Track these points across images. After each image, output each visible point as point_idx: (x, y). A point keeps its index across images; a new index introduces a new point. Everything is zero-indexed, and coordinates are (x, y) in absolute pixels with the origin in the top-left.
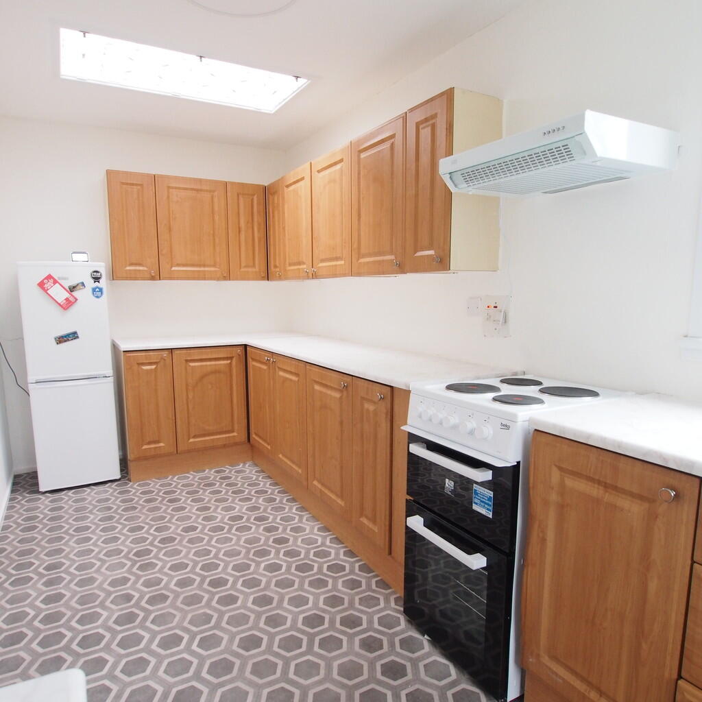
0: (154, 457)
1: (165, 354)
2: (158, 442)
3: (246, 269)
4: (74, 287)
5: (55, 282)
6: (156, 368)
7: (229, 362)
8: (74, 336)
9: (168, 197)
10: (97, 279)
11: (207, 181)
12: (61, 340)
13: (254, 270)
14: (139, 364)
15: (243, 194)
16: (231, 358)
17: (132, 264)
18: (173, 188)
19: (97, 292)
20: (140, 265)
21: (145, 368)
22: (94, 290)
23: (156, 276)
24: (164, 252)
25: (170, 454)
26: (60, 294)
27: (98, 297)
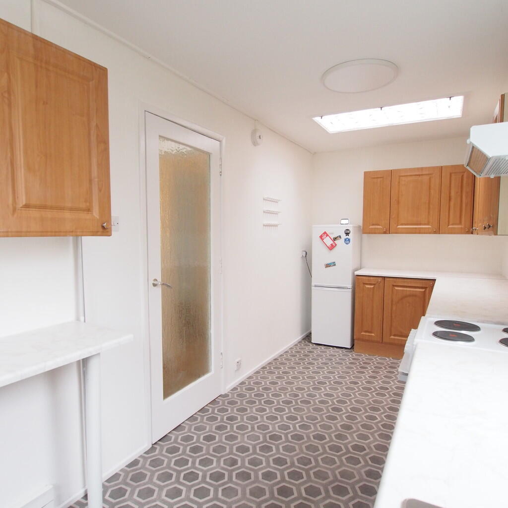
0: (368, 341)
1: (380, 280)
2: (371, 332)
3: (453, 226)
4: (336, 238)
5: (327, 235)
6: (374, 287)
7: (424, 290)
8: (334, 264)
9: (399, 183)
10: (347, 234)
11: (426, 168)
12: (328, 266)
13: (460, 226)
14: (364, 284)
15: (455, 173)
16: (426, 288)
17: (373, 225)
18: (402, 176)
19: (347, 241)
20: (378, 225)
21: (367, 286)
22: (345, 240)
23: (387, 232)
24: (393, 217)
25: (377, 342)
26: (328, 242)
27: (347, 244)
